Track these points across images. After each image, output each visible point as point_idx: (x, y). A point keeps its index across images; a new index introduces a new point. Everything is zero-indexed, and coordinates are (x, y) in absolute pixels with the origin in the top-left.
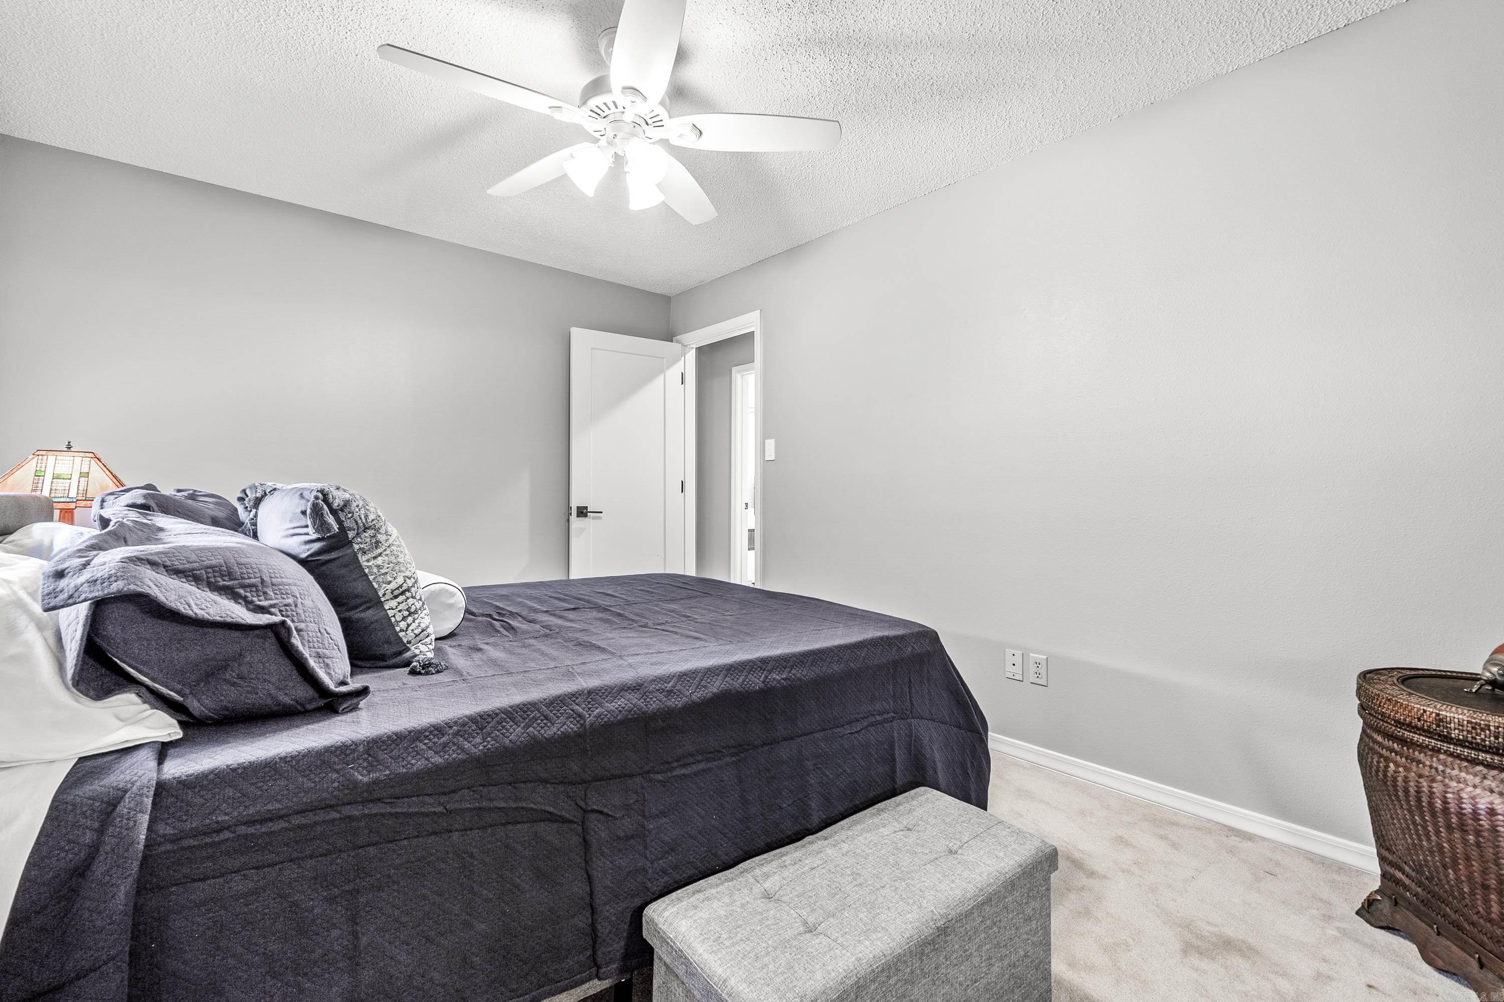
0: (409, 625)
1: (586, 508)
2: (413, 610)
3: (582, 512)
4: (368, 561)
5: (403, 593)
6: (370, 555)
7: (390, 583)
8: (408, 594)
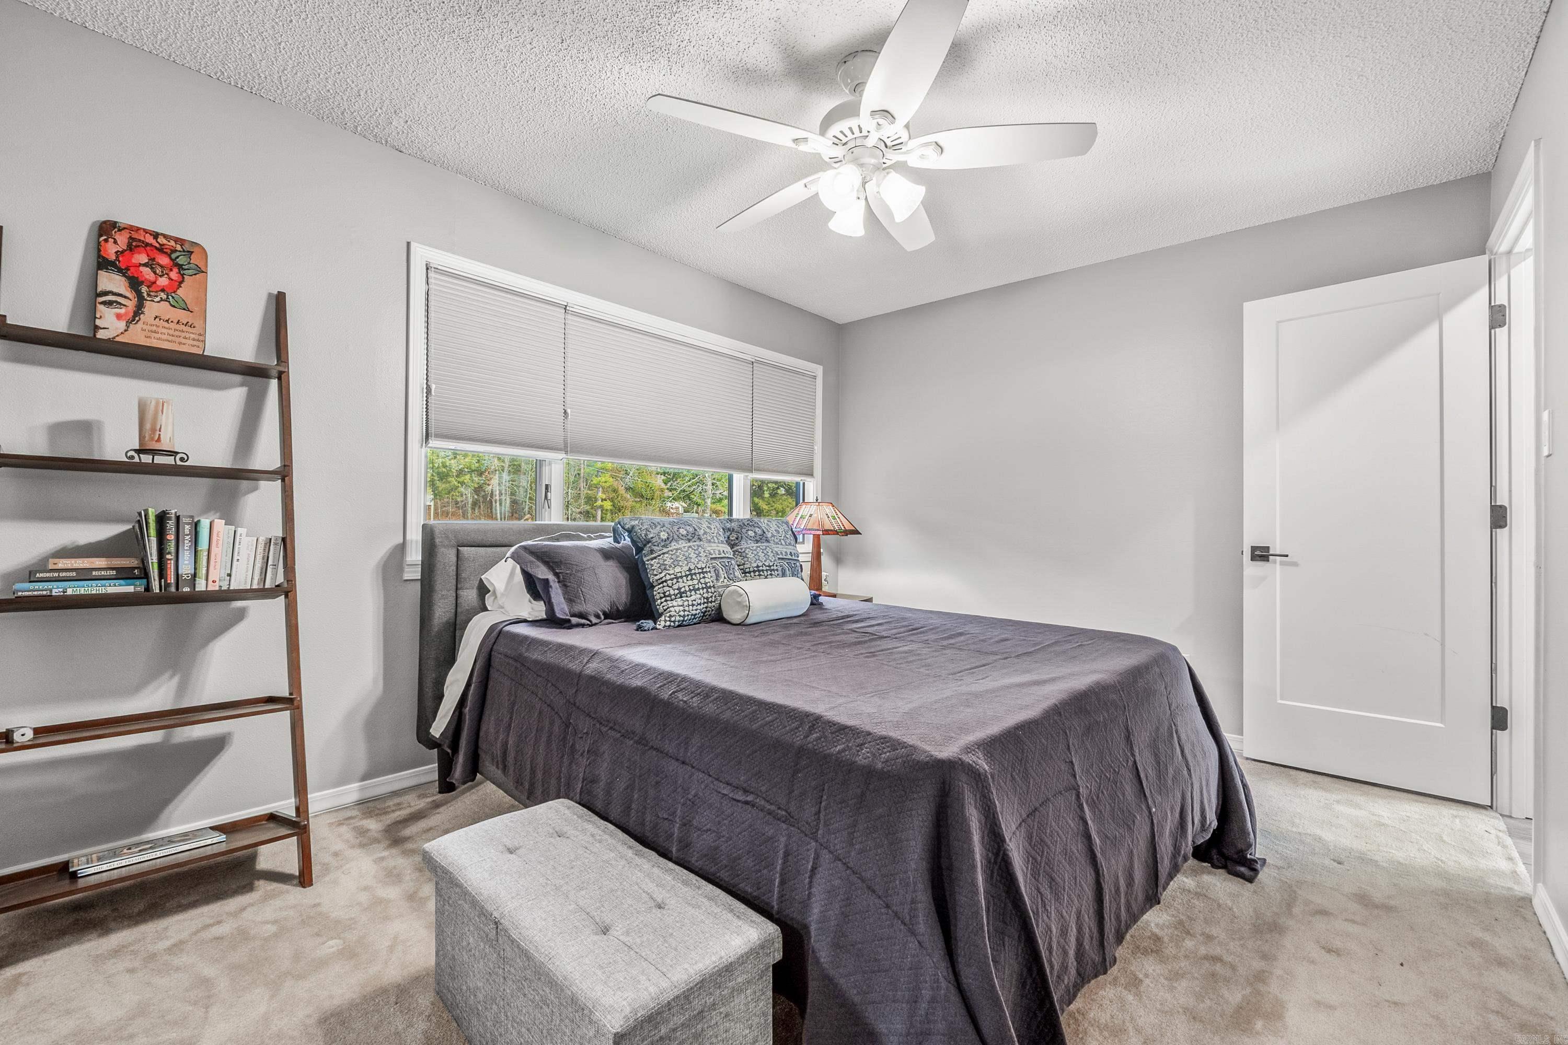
0: (662, 603)
1: (1267, 549)
2: (667, 594)
3: (1261, 554)
4: (648, 560)
5: (662, 582)
6: (648, 558)
7: (656, 575)
8: (665, 584)
